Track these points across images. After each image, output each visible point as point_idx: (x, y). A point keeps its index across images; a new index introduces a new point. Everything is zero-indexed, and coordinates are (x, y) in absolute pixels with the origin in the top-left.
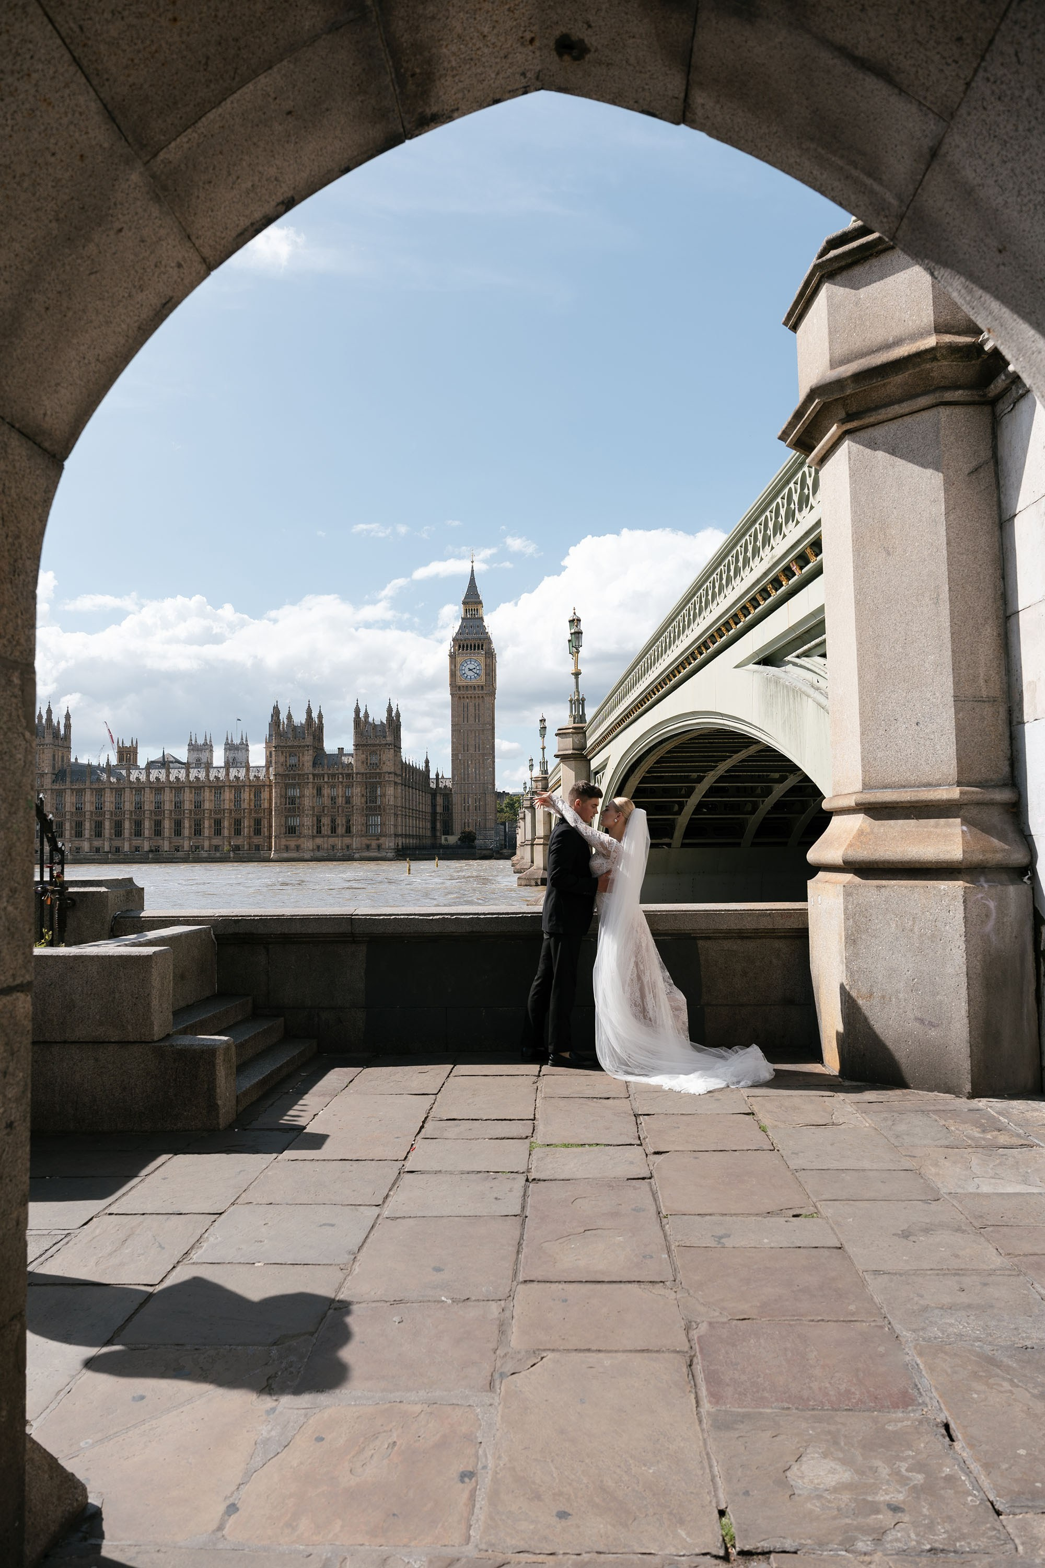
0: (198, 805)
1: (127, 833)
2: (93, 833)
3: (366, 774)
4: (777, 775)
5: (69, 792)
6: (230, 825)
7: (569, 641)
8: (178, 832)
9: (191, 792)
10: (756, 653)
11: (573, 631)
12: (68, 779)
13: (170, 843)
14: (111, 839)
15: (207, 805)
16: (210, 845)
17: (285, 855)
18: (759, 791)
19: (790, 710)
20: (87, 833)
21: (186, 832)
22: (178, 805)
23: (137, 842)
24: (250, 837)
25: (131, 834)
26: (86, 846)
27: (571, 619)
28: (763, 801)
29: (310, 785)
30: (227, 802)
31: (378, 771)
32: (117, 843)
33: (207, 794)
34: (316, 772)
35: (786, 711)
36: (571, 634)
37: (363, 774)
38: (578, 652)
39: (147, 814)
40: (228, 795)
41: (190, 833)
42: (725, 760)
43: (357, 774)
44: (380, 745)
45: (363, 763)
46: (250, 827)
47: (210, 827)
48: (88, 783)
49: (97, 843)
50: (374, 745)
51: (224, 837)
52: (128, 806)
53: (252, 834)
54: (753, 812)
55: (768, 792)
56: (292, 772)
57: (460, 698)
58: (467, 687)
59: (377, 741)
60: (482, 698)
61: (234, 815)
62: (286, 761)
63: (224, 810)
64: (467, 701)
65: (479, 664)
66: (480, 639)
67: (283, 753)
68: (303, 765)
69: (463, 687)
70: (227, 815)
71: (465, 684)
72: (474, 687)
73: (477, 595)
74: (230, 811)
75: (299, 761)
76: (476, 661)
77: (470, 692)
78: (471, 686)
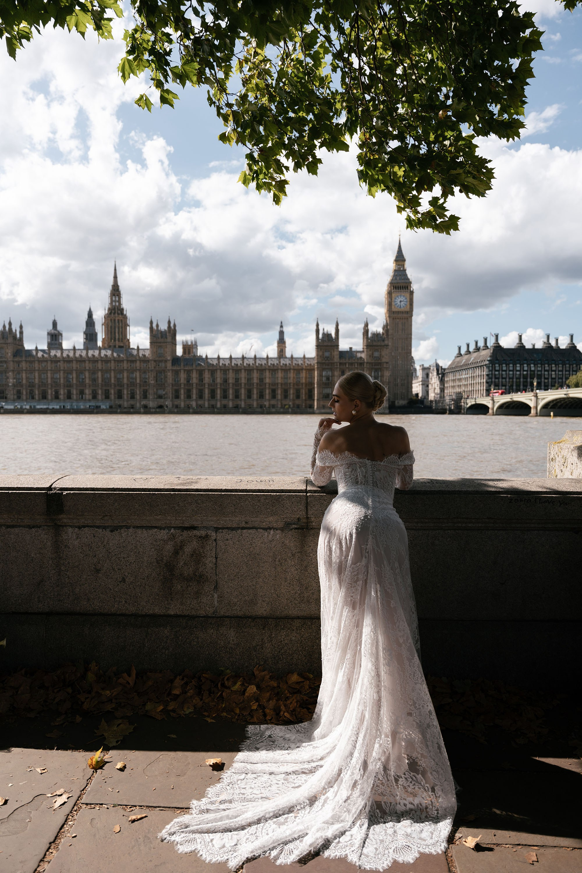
0: (261, 380)
1: (218, 396)
2: (198, 396)
3: (372, 363)
5: (182, 371)
6: (282, 392)
8: (249, 396)
9: (257, 373)
12: (182, 364)
13: (245, 403)
14: (209, 400)
15: (267, 381)
16: (269, 404)
17: (323, 411)
20: (194, 397)
21: (255, 396)
22: (249, 380)
23: (225, 402)
24: (293, 400)
25: (221, 397)
26: (194, 404)
29: (338, 369)
30: (280, 379)
31: (380, 361)
32: (213, 402)
33: (267, 374)
34: (341, 361)
37: (370, 363)
39: (231, 385)
40: (280, 375)
41: (257, 397)
43: (367, 363)
44: (381, 346)
45: (370, 356)
46: (293, 394)
47: (269, 393)
48: (194, 366)
49: (200, 402)
50: (377, 346)
51: (278, 400)
52: (219, 381)
53: (295, 398)
56: (327, 361)
57: (393, 319)
58: (398, 312)
59: (379, 344)
60: (407, 318)
61: (296, 387)
62: (323, 355)
63: (278, 384)
64: (398, 320)
65: (406, 299)
66: (406, 283)
67: (321, 350)
68: (334, 357)
69: (396, 312)
70: (279, 386)
71: (397, 310)
72: (402, 312)
73: (403, 256)
74: (282, 384)
75: (331, 354)
76: (404, 296)
77: (400, 315)
78: (400, 312)
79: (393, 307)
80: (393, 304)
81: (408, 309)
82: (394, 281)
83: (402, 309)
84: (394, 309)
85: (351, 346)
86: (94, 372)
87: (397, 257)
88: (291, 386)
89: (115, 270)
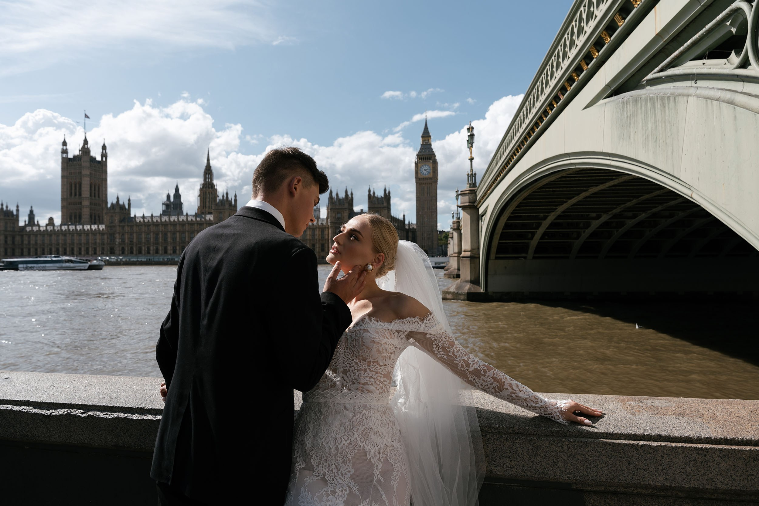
4: (594, 215)
7: (468, 141)
10: (608, 86)
11: (469, 134)
18: (582, 225)
19: (656, 122)
27: (468, 127)
28: (584, 232)
30: (308, 236)
35: (650, 125)
36: (468, 136)
38: (472, 147)
42: (562, 205)
44: (381, 208)
46: (319, 247)
50: (377, 208)
53: (320, 251)
54: (577, 238)
55: (588, 225)
56: (338, 221)
57: (420, 184)
58: (424, 179)
59: (379, 206)
60: (431, 184)
61: (321, 242)
62: (336, 216)
63: (307, 239)
64: (424, 185)
65: (430, 167)
66: (430, 155)
67: (334, 212)
68: (344, 218)
69: (422, 178)
70: (308, 242)
71: (422, 177)
72: (427, 179)
73: (429, 133)
74: (310, 240)
75: (342, 216)
76: (428, 166)
77: (425, 181)
78: (425, 178)
79: (419, 175)
80: (419, 172)
81: (431, 175)
82: (420, 154)
83: (427, 176)
84: (420, 176)
85: (362, 209)
86: (174, 233)
87: (423, 134)
88: (317, 242)
89: (208, 154)
